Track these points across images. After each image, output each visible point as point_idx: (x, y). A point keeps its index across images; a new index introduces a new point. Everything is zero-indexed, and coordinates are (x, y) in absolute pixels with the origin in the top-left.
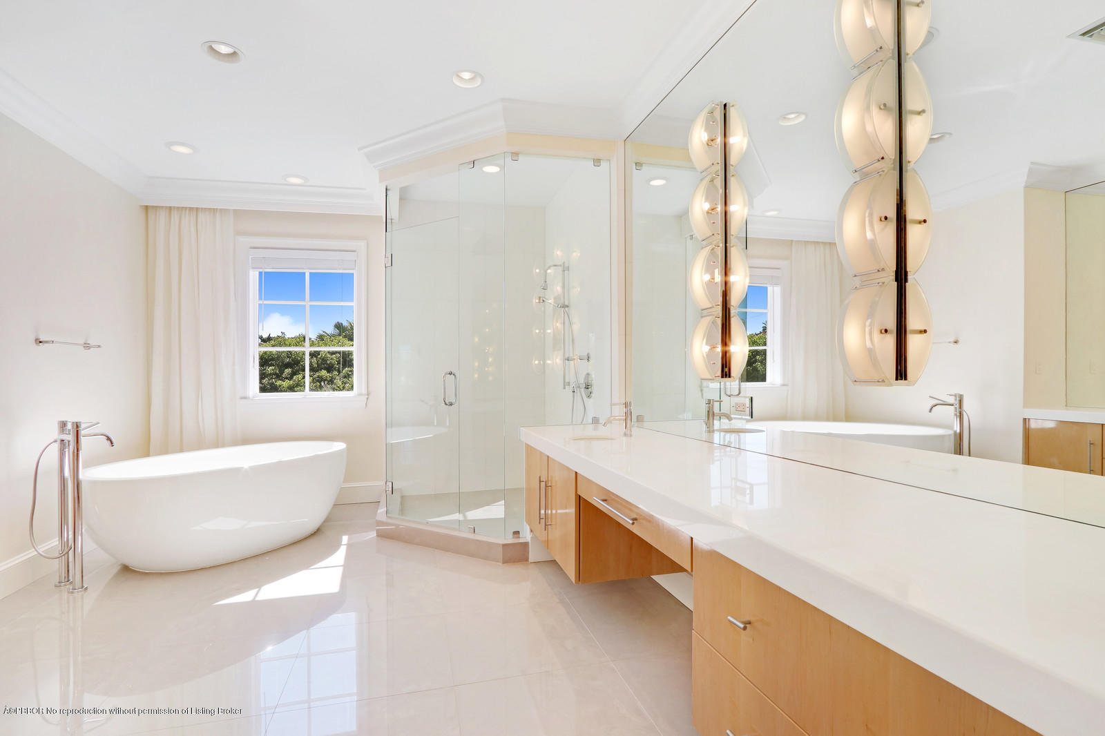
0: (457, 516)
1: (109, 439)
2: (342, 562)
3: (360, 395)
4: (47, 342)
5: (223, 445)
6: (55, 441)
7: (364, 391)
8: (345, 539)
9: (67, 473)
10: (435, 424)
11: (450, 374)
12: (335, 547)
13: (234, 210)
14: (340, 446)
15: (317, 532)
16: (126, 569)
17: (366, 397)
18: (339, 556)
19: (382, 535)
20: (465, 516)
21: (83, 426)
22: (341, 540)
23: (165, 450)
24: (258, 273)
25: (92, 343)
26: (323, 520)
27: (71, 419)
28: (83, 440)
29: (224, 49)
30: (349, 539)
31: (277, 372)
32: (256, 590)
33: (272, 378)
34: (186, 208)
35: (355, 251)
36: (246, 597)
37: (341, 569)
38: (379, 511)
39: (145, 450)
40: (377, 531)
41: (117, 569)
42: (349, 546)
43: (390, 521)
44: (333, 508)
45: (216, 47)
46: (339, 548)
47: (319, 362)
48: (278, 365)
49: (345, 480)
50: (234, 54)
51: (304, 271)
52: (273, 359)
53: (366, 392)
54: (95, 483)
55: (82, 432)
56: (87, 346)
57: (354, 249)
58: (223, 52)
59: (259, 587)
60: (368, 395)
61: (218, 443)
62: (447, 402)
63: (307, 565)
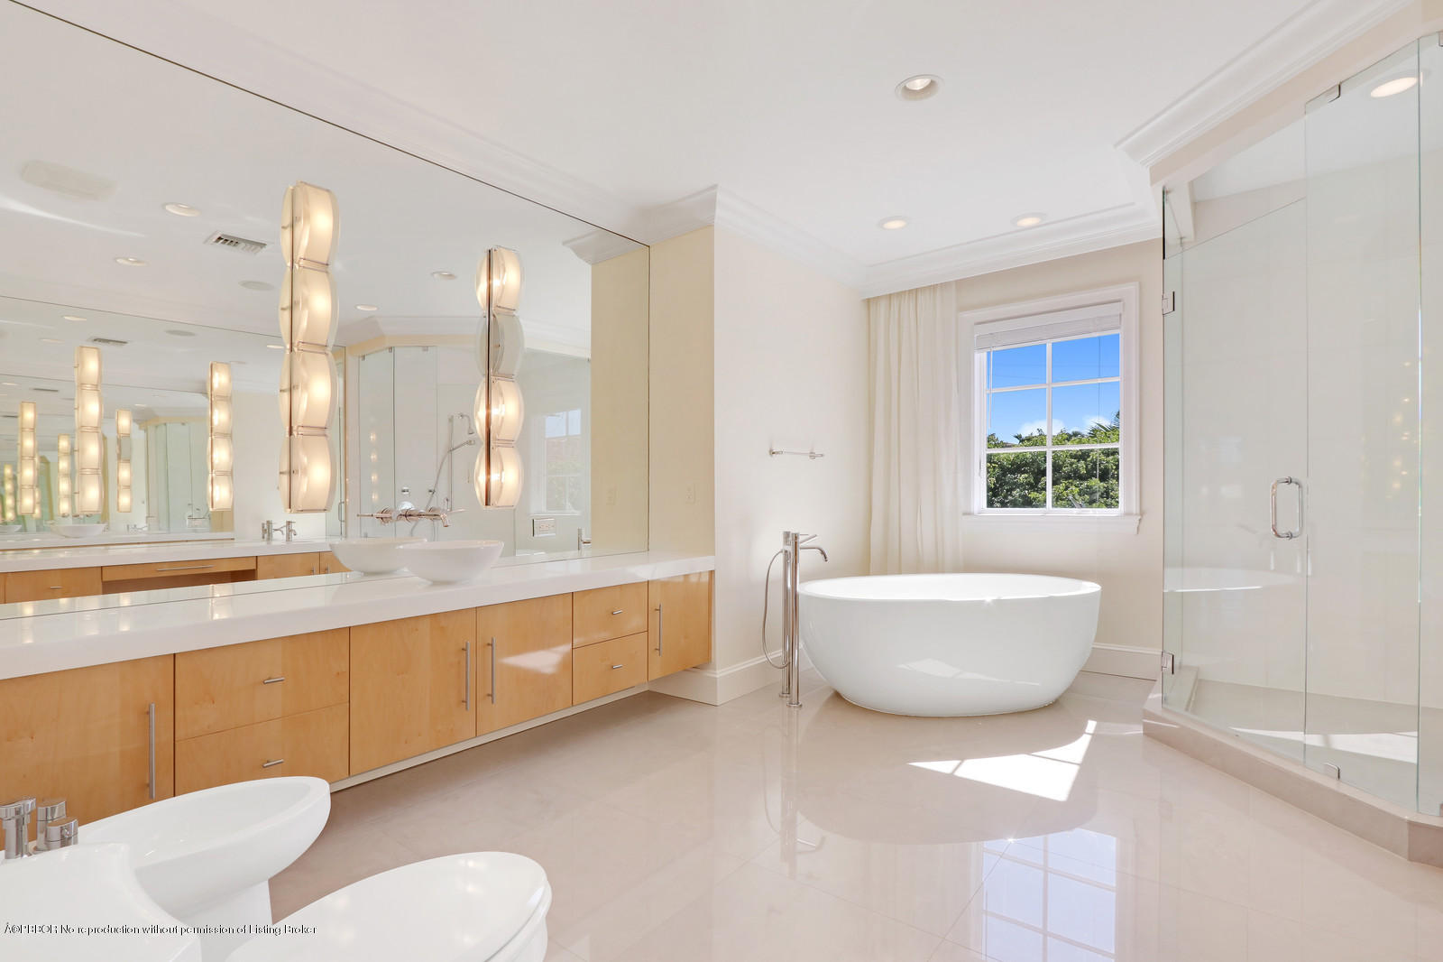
0: (1297, 736)
1: (823, 553)
2: (1079, 759)
3: (1128, 514)
4: (778, 453)
5: (943, 572)
6: (781, 552)
7: (1135, 508)
8: (1091, 726)
9: (789, 585)
10: (1272, 568)
11: (1289, 481)
12: (1077, 733)
13: (956, 281)
14: (1091, 587)
15: (1053, 705)
16: (837, 696)
17: (1139, 517)
18: (1077, 749)
19: (1150, 733)
20: (1327, 741)
21: (801, 538)
22: (1085, 726)
23: (884, 571)
24: (985, 354)
25: (817, 452)
26: (1065, 689)
27: (793, 531)
28: (801, 553)
29: (919, 84)
30: (1097, 728)
31: (1032, 481)
32: (957, 762)
33: (1025, 489)
34: (905, 292)
35: (1119, 301)
36: (944, 767)
37: (1075, 769)
38: (1150, 697)
39: (865, 566)
40: (1146, 727)
41: (830, 694)
42: (1095, 737)
43: (1166, 715)
44: (1079, 674)
45: (909, 85)
46: (1079, 737)
47: (1089, 467)
48: (1033, 473)
49: (1097, 639)
50: (932, 83)
51: (1043, 342)
52: (1026, 464)
53: (1138, 512)
54: (810, 598)
55: (800, 545)
56: (813, 456)
57: (1118, 298)
58: (918, 89)
59: (962, 759)
60: (1142, 513)
61: (937, 568)
62: (1281, 531)
63: (1029, 747)
